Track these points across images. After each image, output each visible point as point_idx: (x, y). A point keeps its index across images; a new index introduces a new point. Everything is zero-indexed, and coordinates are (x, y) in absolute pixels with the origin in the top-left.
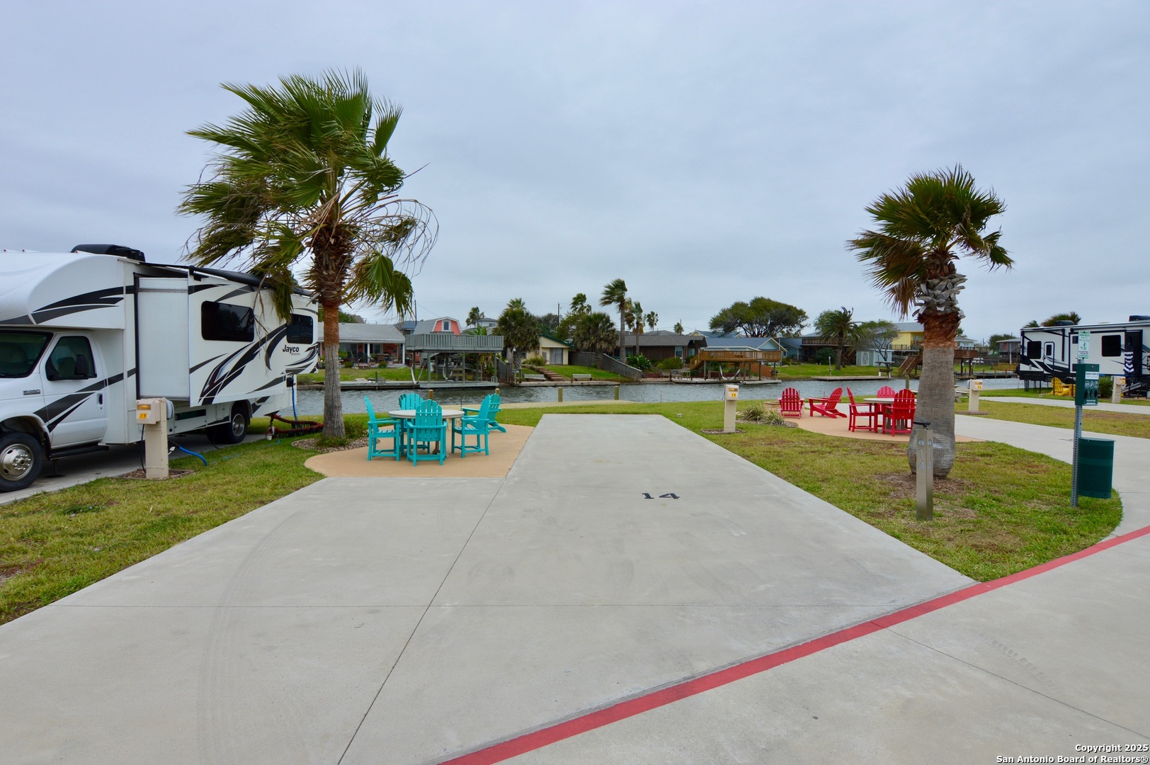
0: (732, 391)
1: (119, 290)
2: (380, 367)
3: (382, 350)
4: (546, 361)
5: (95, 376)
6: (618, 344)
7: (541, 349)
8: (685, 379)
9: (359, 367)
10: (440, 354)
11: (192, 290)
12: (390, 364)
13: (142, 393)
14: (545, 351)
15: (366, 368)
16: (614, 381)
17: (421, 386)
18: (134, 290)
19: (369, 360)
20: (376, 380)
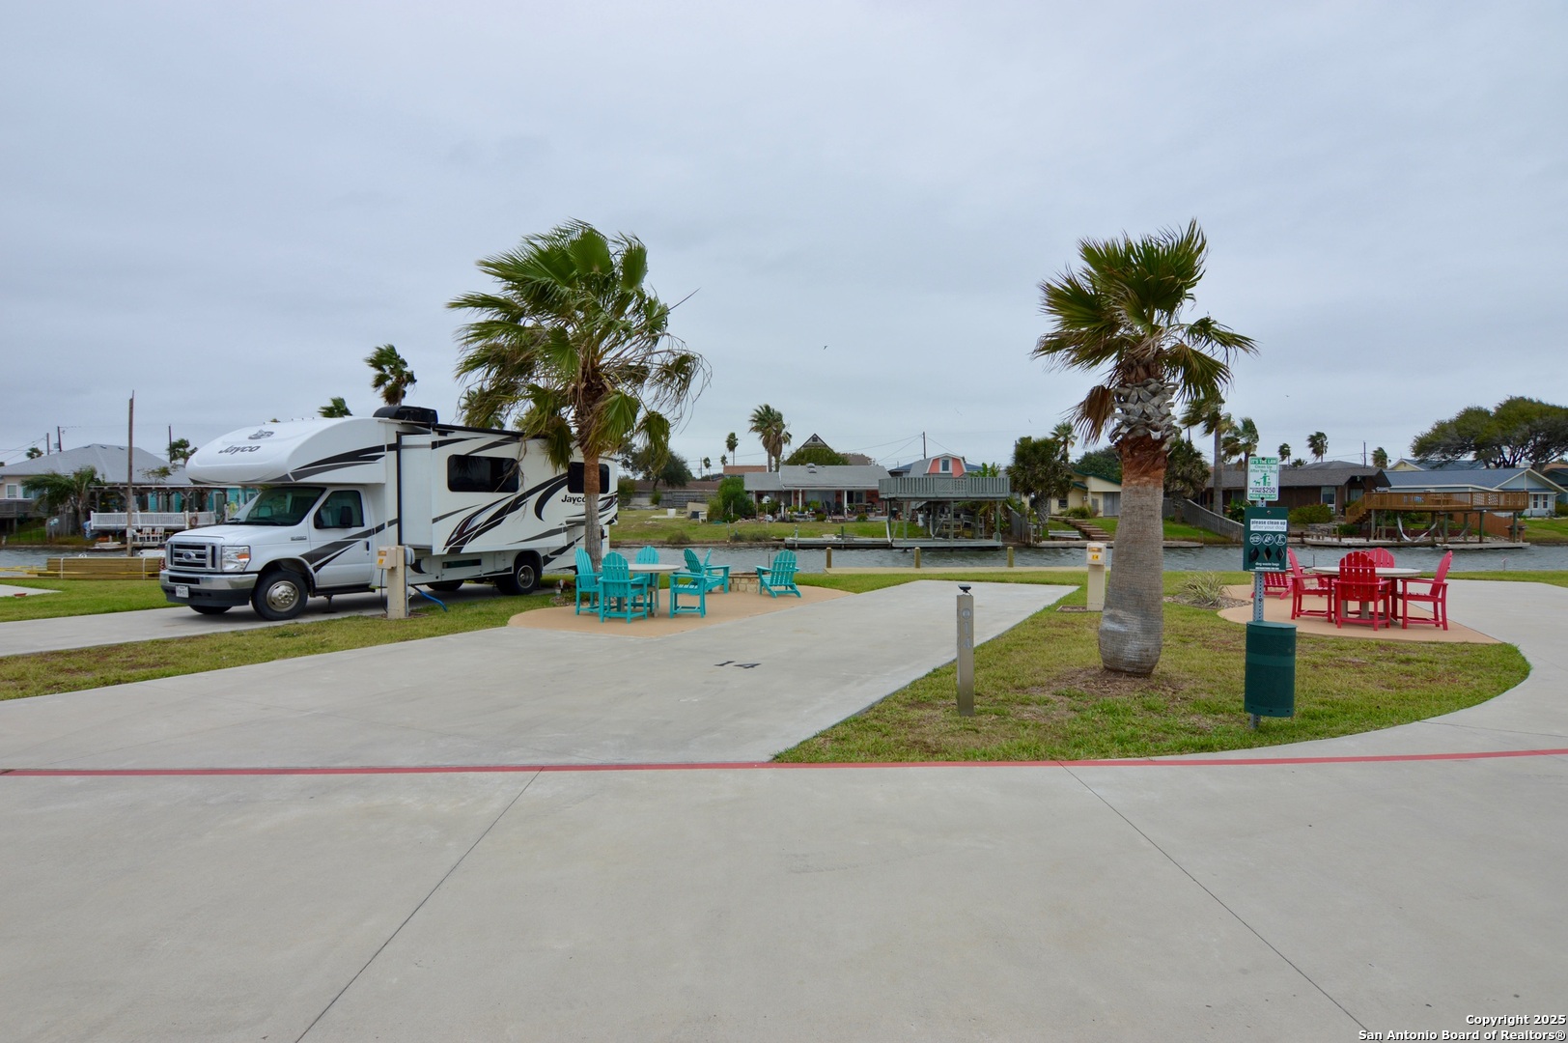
0: (1094, 551)
1: (381, 448)
2: (859, 520)
3: (864, 499)
4: (1097, 512)
5: (363, 525)
6: (1209, 483)
7: (1089, 494)
8: (1328, 540)
9: (833, 520)
10: (929, 503)
11: (434, 445)
12: (871, 517)
13: (404, 542)
14: (1095, 497)
15: (841, 521)
16: (1197, 541)
17: (894, 545)
18: (396, 447)
19: (846, 511)
20: (843, 537)
